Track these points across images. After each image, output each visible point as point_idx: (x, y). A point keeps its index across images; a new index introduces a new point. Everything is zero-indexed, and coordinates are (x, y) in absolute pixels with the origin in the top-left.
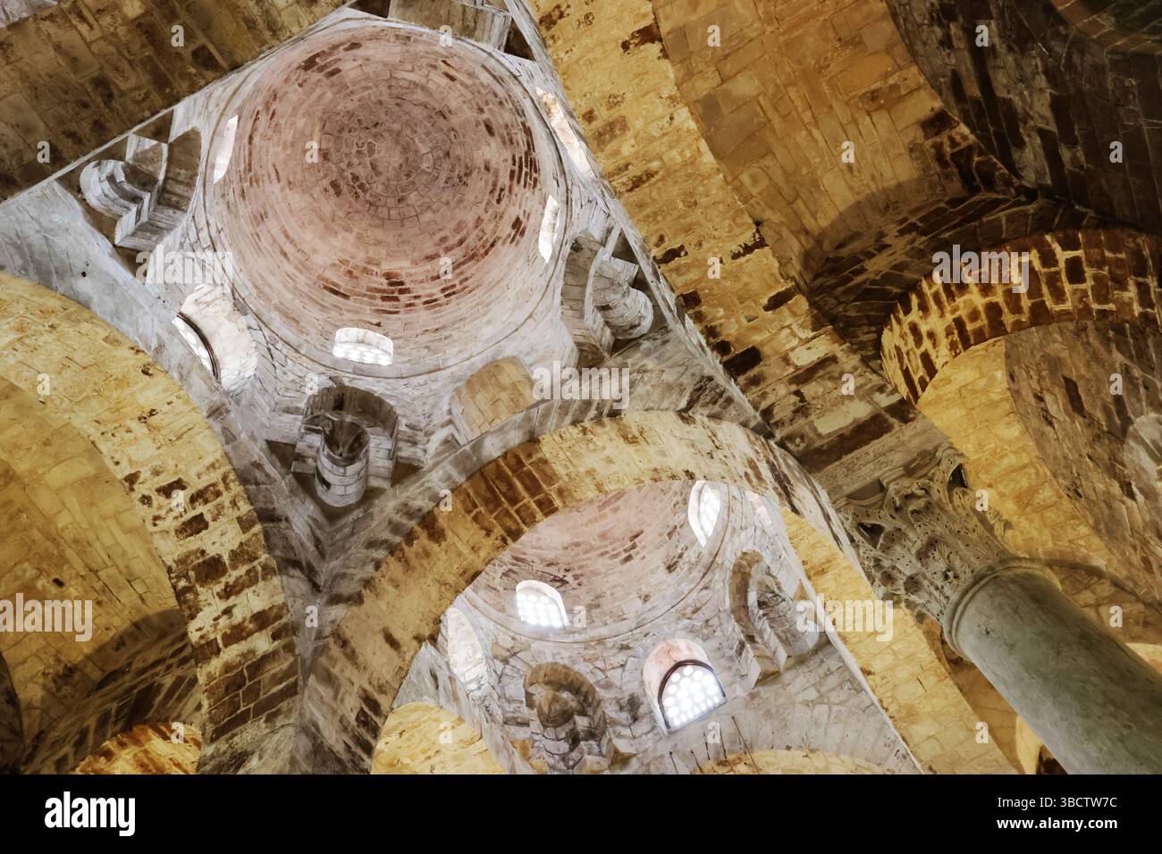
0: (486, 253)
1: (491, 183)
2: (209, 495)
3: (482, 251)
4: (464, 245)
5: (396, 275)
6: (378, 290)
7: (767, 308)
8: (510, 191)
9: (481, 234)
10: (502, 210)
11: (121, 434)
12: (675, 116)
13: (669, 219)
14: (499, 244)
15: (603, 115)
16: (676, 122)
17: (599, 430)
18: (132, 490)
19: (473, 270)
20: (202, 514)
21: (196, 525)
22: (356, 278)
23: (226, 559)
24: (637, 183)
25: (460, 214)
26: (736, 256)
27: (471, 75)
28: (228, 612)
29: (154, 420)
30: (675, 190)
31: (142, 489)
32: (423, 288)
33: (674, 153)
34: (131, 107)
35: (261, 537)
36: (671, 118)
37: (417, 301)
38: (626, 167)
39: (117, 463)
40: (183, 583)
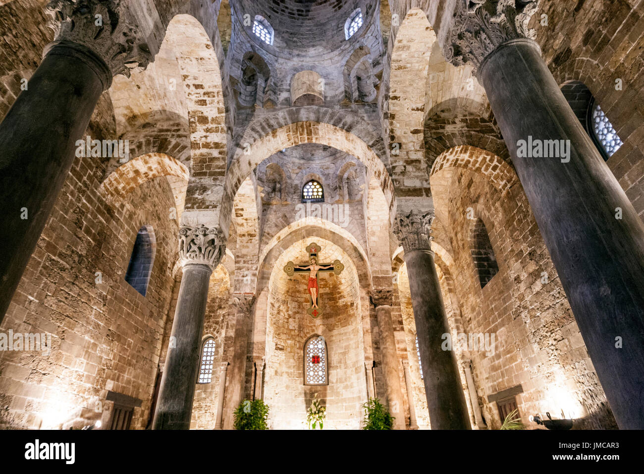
2: (210, 95)
7: (411, 132)
11: (188, 60)
12: (425, 53)
13: (402, 85)
15: (405, 42)
16: (424, 55)
17: (340, 132)
18: (184, 80)
19: (313, 8)
20: (206, 100)
21: (203, 103)
23: (210, 119)
26: (413, 110)
28: (206, 137)
29: (201, 61)
30: (409, 77)
31: (187, 81)
33: (417, 65)
35: (224, 118)
37: (286, 10)
38: (400, 61)
39: (183, 69)
40: (192, 120)
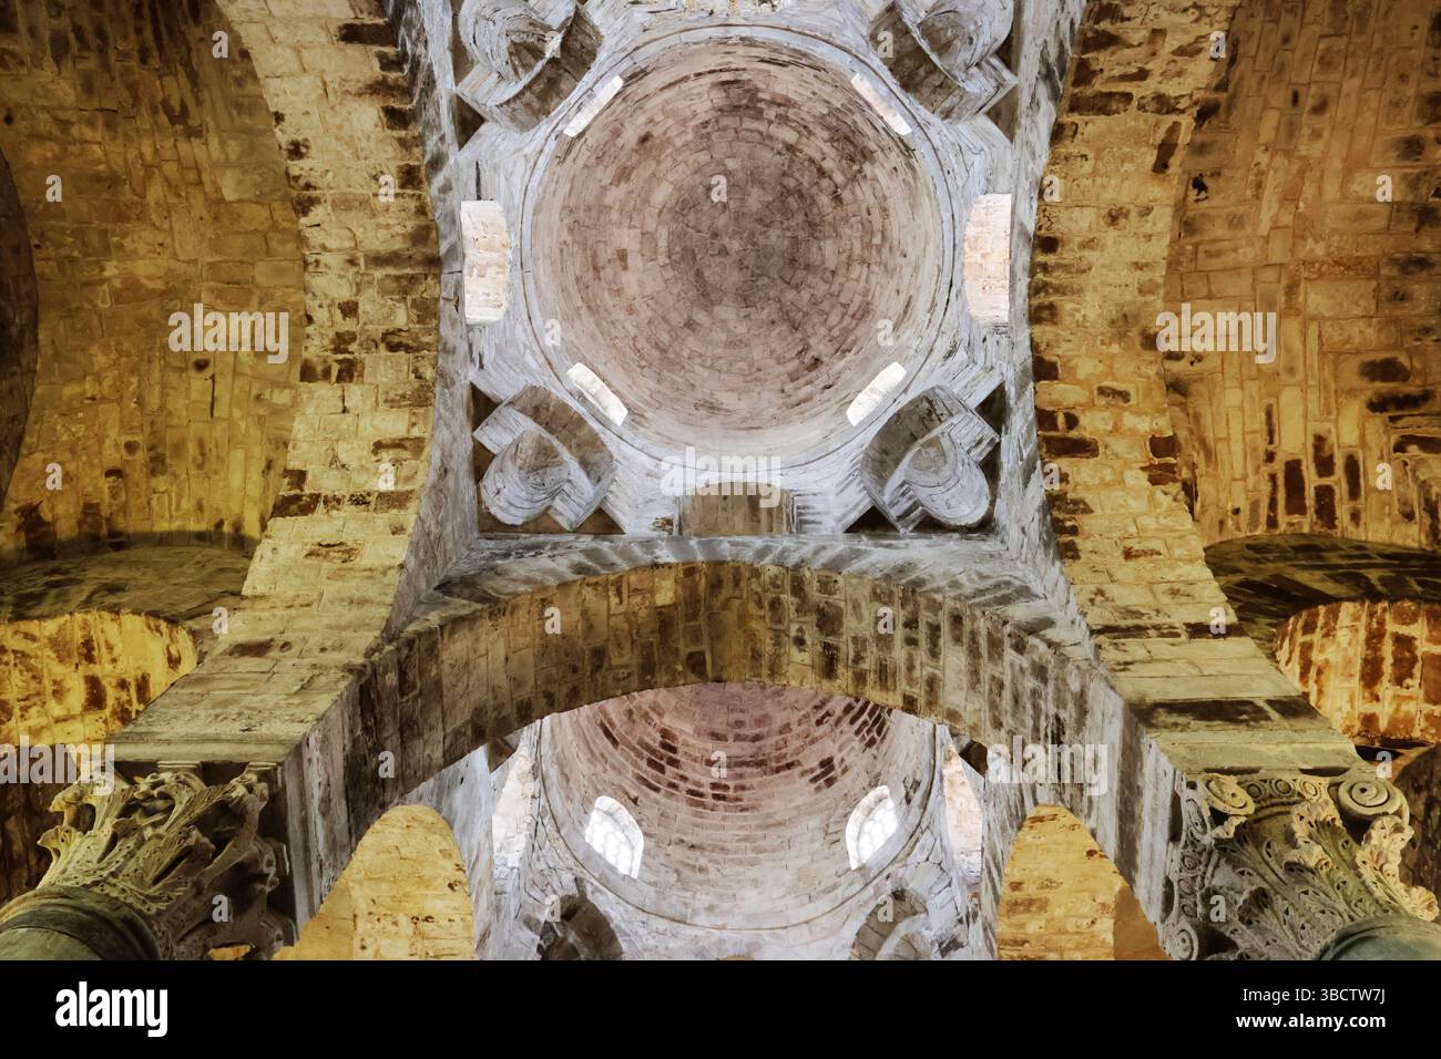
0: (778, 770)
1: (820, 698)
3: (774, 764)
4: (758, 744)
5: (674, 738)
6: (648, 747)
8: (838, 722)
9: (781, 743)
10: (817, 734)
11: (386, 922)
12: (1099, 921)
14: (796, 771)
15: (1031, 890)
16: (1095, 927)
19: (755, 781)
22: (634, 721)
25: (769, 707)
29: (423, 926)
32: (694, 770)
36: (1093, 922)
37: (681, 784)
38: (1024, 942)
39: (363, 948)
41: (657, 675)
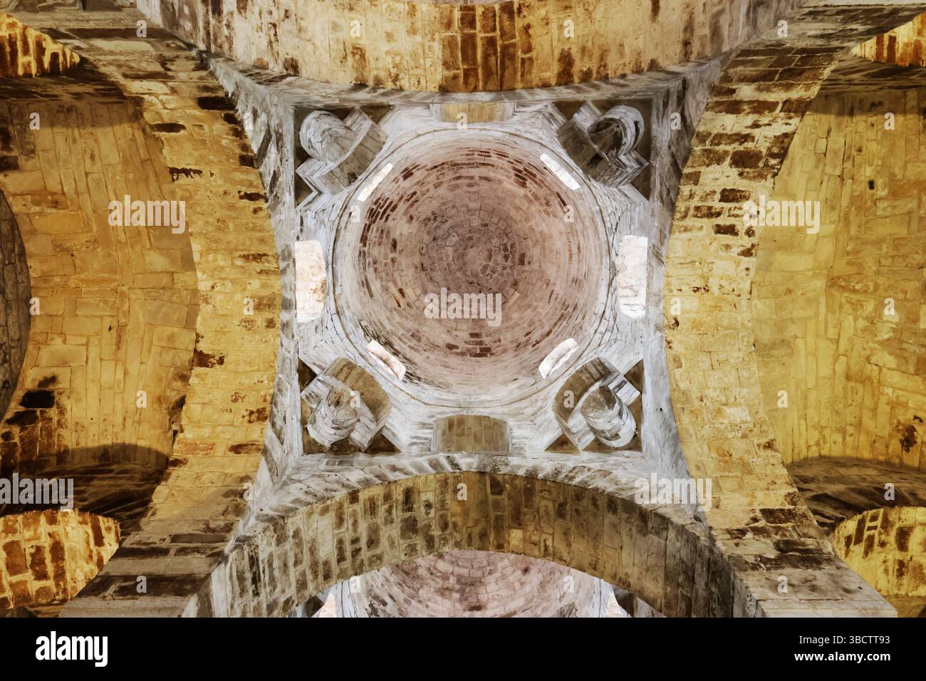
0: (443, 164)
1: (414, 208)
2: (705, 211)
3: (446, 166)
4: (458, 175)
5: (517, 182)
7: (183, 127)
8: (402, 198)
9: (441, 177)
10: (415, 187)
11: (728, 288)
12: (209, 289)
13: (244, 221)
14: (430, 166)
15: (261, 319)
16: (211, 283)
17: (383, 75)
18: (753, 246)
19: (459, 157)
20: (720, 201)
21: (730, 196)
22: (545, 199)
23: (728, 160)
24: (258, 257)
25: (450, 196)
26: (199, 172)
27: (386, 289)
28: (756, 125)
29: (700, 284)
30: (231, 237)
31: (747, 242)
32: (503, 164)
33: (221, 263)
34: (555, 493)
35: (689, 163)
36: (213, 287)
37: (512, 161)
38: (261, 272)
39: (747, 269)
40: (773, 162)
41: (523, 486)
